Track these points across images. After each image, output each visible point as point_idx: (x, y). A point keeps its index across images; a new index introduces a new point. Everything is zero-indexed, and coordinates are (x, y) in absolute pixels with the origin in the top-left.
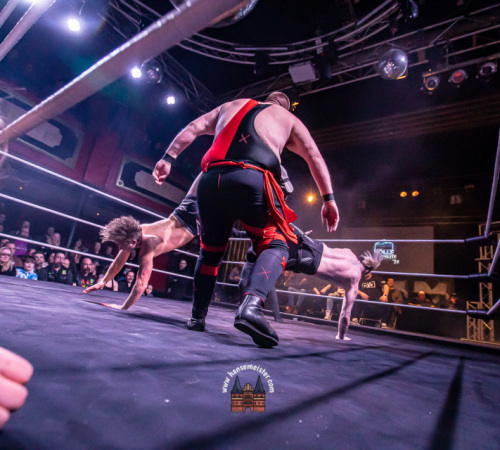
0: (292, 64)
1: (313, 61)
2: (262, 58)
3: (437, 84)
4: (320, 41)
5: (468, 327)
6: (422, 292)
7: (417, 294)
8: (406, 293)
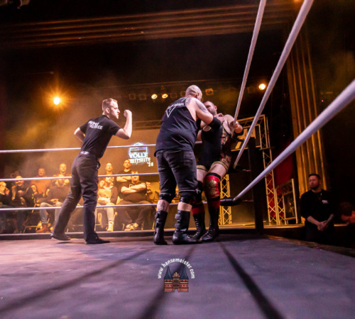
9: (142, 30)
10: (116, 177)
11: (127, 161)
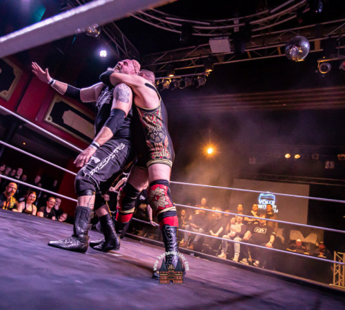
0: (212, 37)
1: (230, 37)
2: (187, 28)
3: (330, 69)
4: (238, 21)
5: (335, 274)
6: (299, 240)
7: (294, 242)
8: (283, 239)
9: (284, 103)
10: (244, 217)
11: (255, 205)
